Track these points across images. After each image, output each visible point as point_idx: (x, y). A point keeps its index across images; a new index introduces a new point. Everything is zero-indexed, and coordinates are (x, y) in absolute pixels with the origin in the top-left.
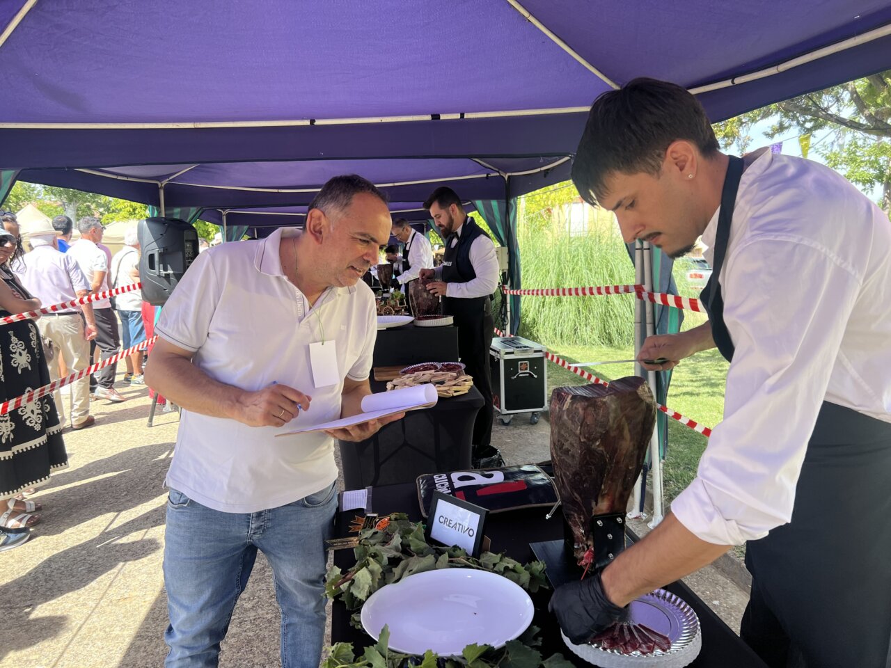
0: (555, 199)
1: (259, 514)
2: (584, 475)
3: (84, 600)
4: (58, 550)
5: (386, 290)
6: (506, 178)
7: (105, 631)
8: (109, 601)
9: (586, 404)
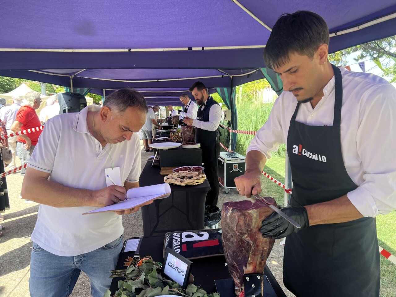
0: (257, 87)
1: (78, 256)
2: (239, 253)
3: (15, 277)
4: (8, 250)
5: (175, 128)
6: (231, 78)
7: (21, 295)
8: (26, 279)
9: (240, 214)
